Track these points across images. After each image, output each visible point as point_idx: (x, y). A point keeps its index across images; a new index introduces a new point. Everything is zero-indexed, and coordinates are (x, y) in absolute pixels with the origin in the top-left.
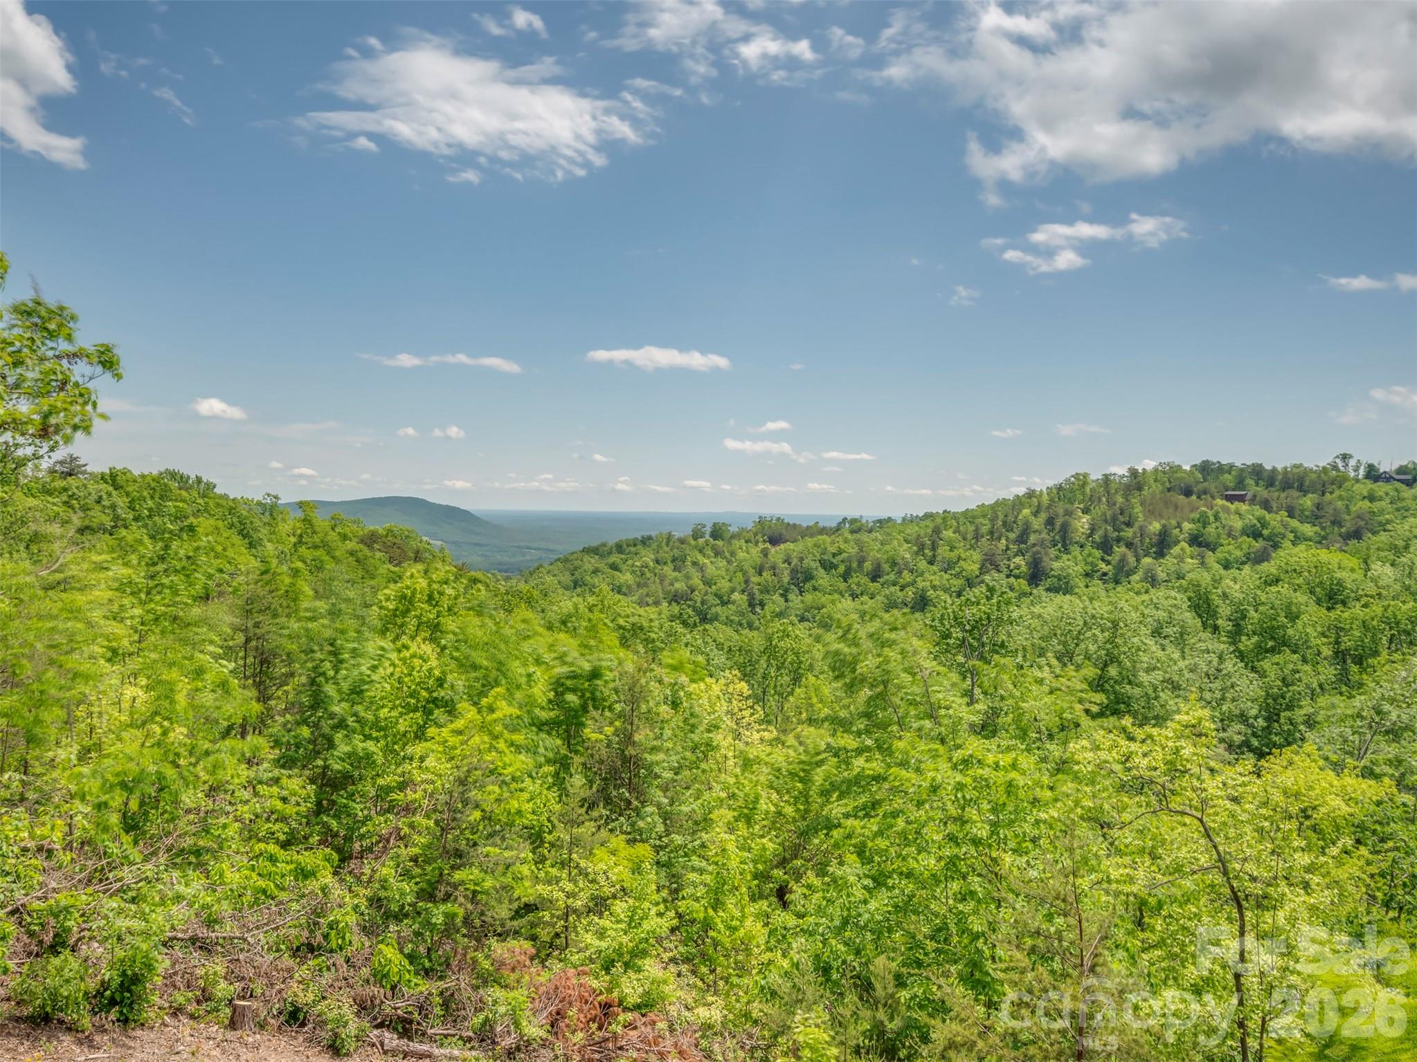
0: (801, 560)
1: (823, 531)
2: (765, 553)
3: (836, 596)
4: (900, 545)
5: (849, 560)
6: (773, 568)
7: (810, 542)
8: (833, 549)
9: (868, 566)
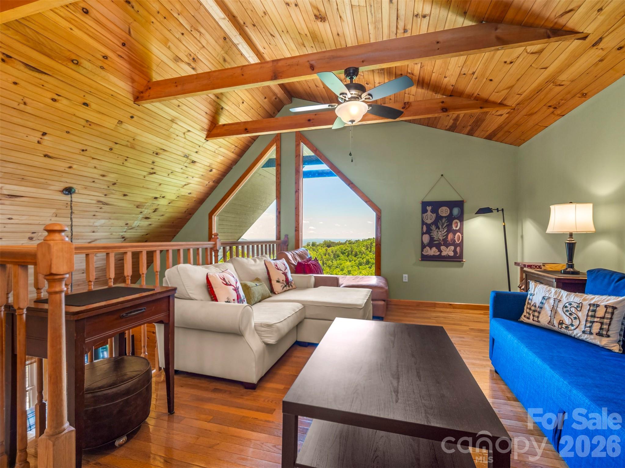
0: (336, 252)
1: (341, 244)
2: (326, 250)
3: (346, 261)
4: (362, 247)
5: (349, 251)
6: (329, 254)
7: (338, 247)
8: (344, 249)
9: (354, 253)
